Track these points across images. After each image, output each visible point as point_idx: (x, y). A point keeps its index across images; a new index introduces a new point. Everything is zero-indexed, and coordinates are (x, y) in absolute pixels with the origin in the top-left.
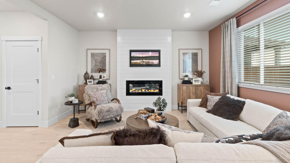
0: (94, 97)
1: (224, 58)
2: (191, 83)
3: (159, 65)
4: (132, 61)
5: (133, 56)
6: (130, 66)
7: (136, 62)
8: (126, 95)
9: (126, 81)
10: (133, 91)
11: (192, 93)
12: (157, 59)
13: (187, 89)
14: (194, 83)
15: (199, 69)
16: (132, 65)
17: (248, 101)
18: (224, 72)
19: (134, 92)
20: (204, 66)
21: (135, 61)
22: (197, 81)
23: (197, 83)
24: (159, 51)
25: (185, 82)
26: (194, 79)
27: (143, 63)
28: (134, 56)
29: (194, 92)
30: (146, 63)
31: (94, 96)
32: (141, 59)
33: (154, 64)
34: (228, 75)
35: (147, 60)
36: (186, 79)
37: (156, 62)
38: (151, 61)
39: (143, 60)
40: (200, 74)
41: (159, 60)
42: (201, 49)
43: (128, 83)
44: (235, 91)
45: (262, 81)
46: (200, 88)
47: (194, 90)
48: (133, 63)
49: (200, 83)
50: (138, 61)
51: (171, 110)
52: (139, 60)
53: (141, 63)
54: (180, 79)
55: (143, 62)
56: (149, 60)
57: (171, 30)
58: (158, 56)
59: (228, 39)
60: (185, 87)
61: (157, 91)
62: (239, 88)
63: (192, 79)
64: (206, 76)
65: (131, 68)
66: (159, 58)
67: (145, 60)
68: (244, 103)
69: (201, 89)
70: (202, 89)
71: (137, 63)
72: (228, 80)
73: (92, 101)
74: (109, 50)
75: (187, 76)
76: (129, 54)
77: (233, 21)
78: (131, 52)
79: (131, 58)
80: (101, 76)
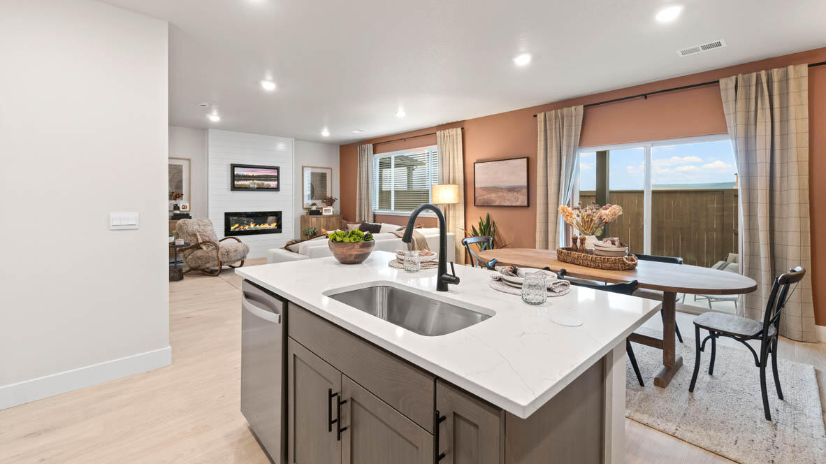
0: (205, 236)
1: (360, 183)
2: (321, 214)
3: (277, 189)
4: (236, 182)
5: (237, 174)
6: (232, 190)
7: (242, 184)
8: (225, 235)
9: (225, 213)
10: (235, 228)
11: (323, 226)
12: (275, 180)
14: (324, 214)
15: (329, 195)
16: (234, 188)
17: (383, 225)
18: (361, 199)
19: (237, 230)
20: (334, 190)
21: (240, 182)
22: (328, 211)
23: (327, 214)
24: (277, 169)
25: (312, 213)
26: (324, 209)
28: (240, 174)
31: (204, 234)
32: (251, 180)
33: (271, 187)
34: (364, 202)
36: (314, 208)
37: (273, 184)
38: (266, 183)
39: (255, 181)
40: (330, 202)
41: (278, 180)
42: (331, 169)
43: (228, 215)
44: (371, 219)
45: (393, 208)
46: (332, 218)
47: (325, 223)
48: (237, 184)
49: (331, 214)
50: (246, 183)
52: (249, 180)
53: (251, 186)
54: (303, 208)
57: (293, 140)
58: (277, 175)
59: (364, 164)
60: (313, 219)
61: (273, 226)
62: (375, 215)
63: (322, 208)
64: (337, 204)
65: (233, 193)
66: (277, 178)
68: (380, 226)
69: (333, 220)
70: (335, 221)
71: (245, 185)
72: (364, 208)
73: (200, 241)
74: (189, 160)
75: (314, 204)
76: (230, 169)
77: (370, 146)
78: (233, 167)
79: (234, 177)
80: (177, 205)
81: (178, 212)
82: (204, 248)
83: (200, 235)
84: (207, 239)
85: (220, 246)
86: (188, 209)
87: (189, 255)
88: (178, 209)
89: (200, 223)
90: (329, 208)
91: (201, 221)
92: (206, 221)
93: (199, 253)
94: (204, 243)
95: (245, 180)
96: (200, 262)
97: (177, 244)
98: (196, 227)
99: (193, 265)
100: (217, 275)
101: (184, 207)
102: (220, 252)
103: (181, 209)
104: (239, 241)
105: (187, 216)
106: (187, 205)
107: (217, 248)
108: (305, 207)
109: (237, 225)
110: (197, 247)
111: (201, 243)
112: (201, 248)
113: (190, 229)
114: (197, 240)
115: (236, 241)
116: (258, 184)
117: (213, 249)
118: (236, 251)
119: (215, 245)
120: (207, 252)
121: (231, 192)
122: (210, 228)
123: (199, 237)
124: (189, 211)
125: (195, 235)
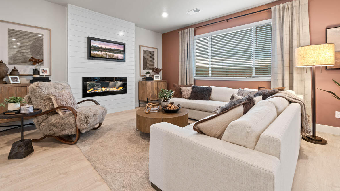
0: (61, 100)
2: (153, 79)
3: (123, 60)
4: (92, 52)
5: (93, 45)
6: (88, 59)
8: (83, 97)
9: (83, 77)
11: (155, 88)
12: (122, 54)
13: (151, 85)
14: (155, 79)
15: (156, 67)
16: (91, 57)
19: (92, 92)
20: (158, 64)
21: (95, 52)
23: (157, 79)
24: (124, 45)
25: (147, 79)
26: (154, 76)
27: (106, 56)
28: (95, 46)
29: (156, 88)
30: (110, 57)
31: (61, 98)
32: (103, 51)
33: (119, 58)
35: (111, 53)
36: (148, 75)
37: (121, 56)
39: (107, 53)
40: (157, 71)
41: (124, 54)
42: (157, 49)
43: (85, 80)
44: (192, 83)
47: (157, 86)
48: (93, 54)
49: (159, 79)
50: (100, 53)
51: (135, 108)
52: (102, 51)
53: (104, 56)
54: (140, 75)
55: (106, 54)
56: (113, 54)
57: (134, 24)
58: (123, 50)
60: (149, 83)
61: (121, 88)
62: (195, 80)
63: (153, 76)
64: (161, 73)
65: (89, 61)
66: (124, 52)
67: (108, 53)
68: (211, 88)
69: (161, 84)
71: (99, 55)
73: (56, 106)
74: (50, 30)
75: (148, 73)
76: (87, 42)
77: (192, 30)
78: (90, 39)
79: (90, 48)
80: (36, 69)
81: (37, 76)
82: (60, 113)
83: (56, 100)
84: (64, 103)
85: (77, 110)
86: (48, 74)
87: (43, 121)
88: (38, 73)
89: (57, 86)
90: (157, 75)
91: (58, 84)
92: (64, 84)
93: (54, 119)
94: (61, 108)
95: (99, 51)
96: (54, 129)
97: (23, 111)
98: (52, 90)
99: (48, 133)
100: (75, 144)
101: (44, 71)
102: (77, 119)
103: (41, 74)
104: (97, 103)
105: (47, 80)
106: (48, 70)
107: (75, 114)
108: (142, 74)
109: (92, 89)
110: (53, 112)
111: (57, 108)
112: (57, 113)
113: (44, 93)
114: (53, 104)
115: (94, 104)
116: (109, 55)
117: (70, 115)
118: (95, 115)
119: (72, 109)
120: (63, 119)
121: (88, 60)
122: (67, 91)
123: (54, 101)
124: (50, 75)
125: (50, 99)
